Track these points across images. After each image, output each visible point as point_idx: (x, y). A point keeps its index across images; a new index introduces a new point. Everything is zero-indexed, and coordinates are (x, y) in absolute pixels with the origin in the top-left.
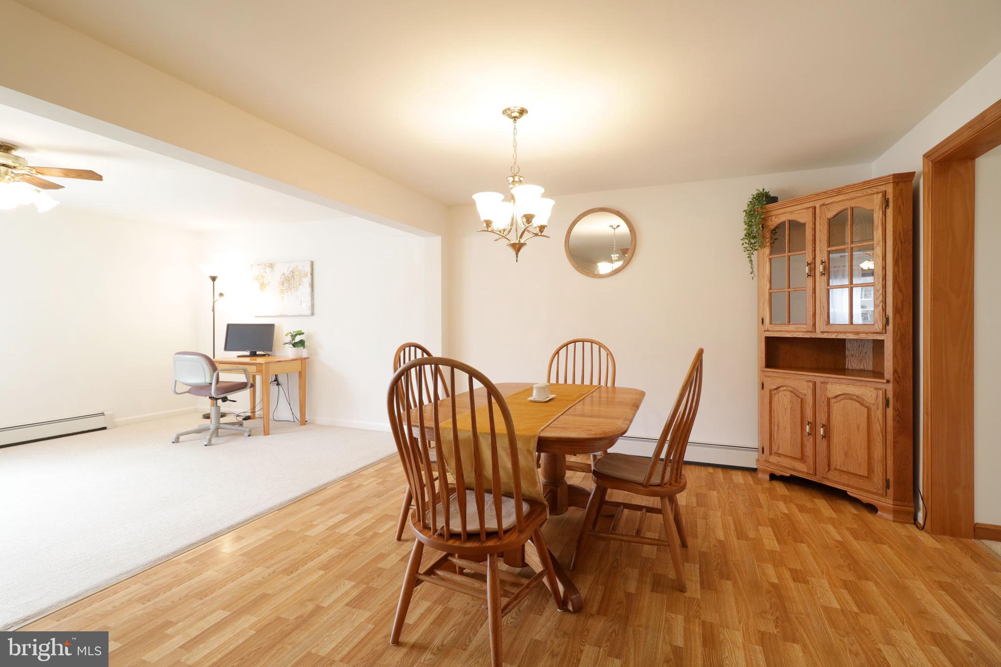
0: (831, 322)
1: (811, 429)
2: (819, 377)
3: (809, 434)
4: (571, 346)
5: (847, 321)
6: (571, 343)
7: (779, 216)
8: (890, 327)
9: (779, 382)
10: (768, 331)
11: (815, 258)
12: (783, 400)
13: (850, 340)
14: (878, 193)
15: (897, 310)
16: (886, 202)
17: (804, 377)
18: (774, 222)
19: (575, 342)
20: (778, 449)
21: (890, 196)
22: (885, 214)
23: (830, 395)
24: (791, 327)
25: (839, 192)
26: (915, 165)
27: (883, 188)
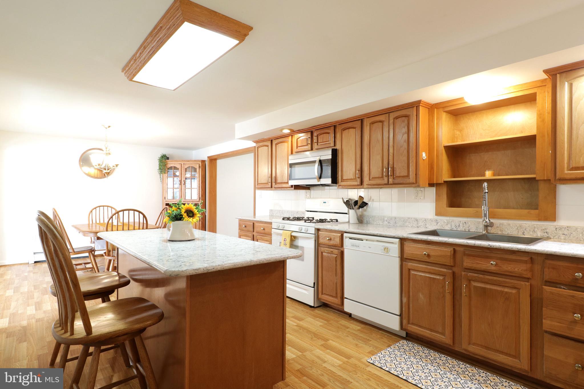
0: (186, 199)
5: (190, 199)
6: (98, 207)
7: (170, 164)
10: (166, 201)
11: (181, 179)
14: (198, 164)
15: (202, 196)
16: (200, 167)
18: (169, 166)
19: (99, 207)
21: (200, 165)
22: (199, 170)
24: (174, 200)
25: (188, 161)
26: (206, 159)
27: (199, 163)
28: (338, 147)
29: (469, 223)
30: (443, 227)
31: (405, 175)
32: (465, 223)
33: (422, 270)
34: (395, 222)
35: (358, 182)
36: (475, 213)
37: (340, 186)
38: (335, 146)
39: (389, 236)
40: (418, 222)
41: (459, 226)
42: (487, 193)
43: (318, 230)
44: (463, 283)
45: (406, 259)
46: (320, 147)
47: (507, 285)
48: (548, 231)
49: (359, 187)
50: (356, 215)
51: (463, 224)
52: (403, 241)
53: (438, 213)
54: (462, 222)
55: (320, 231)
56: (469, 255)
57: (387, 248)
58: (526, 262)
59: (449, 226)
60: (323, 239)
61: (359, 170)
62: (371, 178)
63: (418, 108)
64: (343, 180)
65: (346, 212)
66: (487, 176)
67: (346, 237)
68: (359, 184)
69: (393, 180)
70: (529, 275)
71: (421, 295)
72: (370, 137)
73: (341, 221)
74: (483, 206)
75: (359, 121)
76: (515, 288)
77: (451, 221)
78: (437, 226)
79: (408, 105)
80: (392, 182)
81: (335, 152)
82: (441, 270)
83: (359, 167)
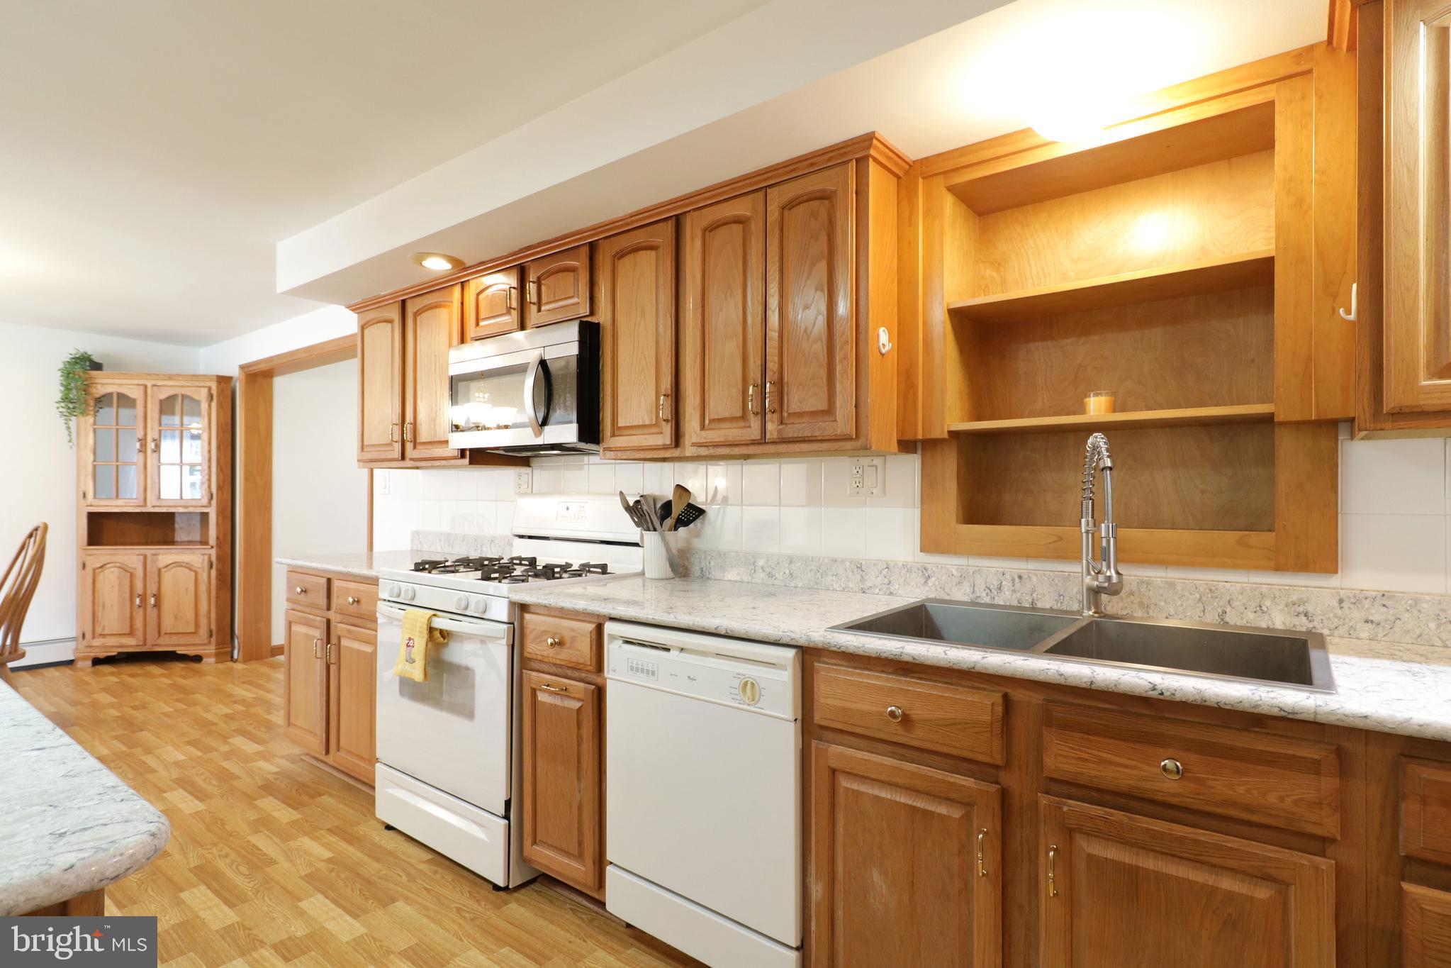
0: (162, 497)
1: (141, 601)
2: (149, 550)
3: (139, 606)
5: (178, 497)
7: (105, 384)
8: (214, 502)
9: (105, 559)
10: (91, 506)
11: (145, 435)
12: (110, 576)
13: (178, 513)
14: (204, 387)
15: (219, 488)
16: (211, 397)
17: (133, 551)
18: (100, 390)
20: (103, 629)
21: (214, 392)
22: (210, 406)
23: (161, 565)
24: (120, 502)
25: (170, 377)
26: (232, 370)
27: (208, 384)
28: (602, 317)
29: (1034, 578)
30: (947, 590)
31: (820, 408)
32: (1020, 577)
33: (882, 777)
34: (791, 574)
35: (666, 437)
36: (1055, 542)
37: (609, 449)
38: (592, 313)
39: (760, 639)
40: (864, 574)
41: (1000, 588)
42: (1111, 469)
43: (524, 608)
44: (1042, 840)
45: (822, 727)
46: (546, 320)
47: (1232, 864)
48: (1310, 608)
49: (667, 454)
50: (663, 550)
51: (1013, 581)
52: (809, 656)
53: (930, 544)
54: (1008, 577)
55: (529, 612)
56: (1066, 726)
57: (753, 684)
58: (1314, 768)
59: (966, 587)
60: (538, 640)
61: (669, 392)
62: (707, 422)
63: (862, 162)
64: (616, 431)
65: (636, 539)
66: (1092, 414)
67: (613, 637)
68: (668, 442)
69: (781, 427)
70: (1329, 825)
71: (877, 877)
72: (704, 276)
73: (618, 572)
74: (1083, 520)
75: (670, 222)
76: (1267, 878)
77: (971, 571)
78: (927, 588)
79: (831, 154)
80: (775, 436)
81: (590, 336)
82: (952, 780)
83: (667, 383)
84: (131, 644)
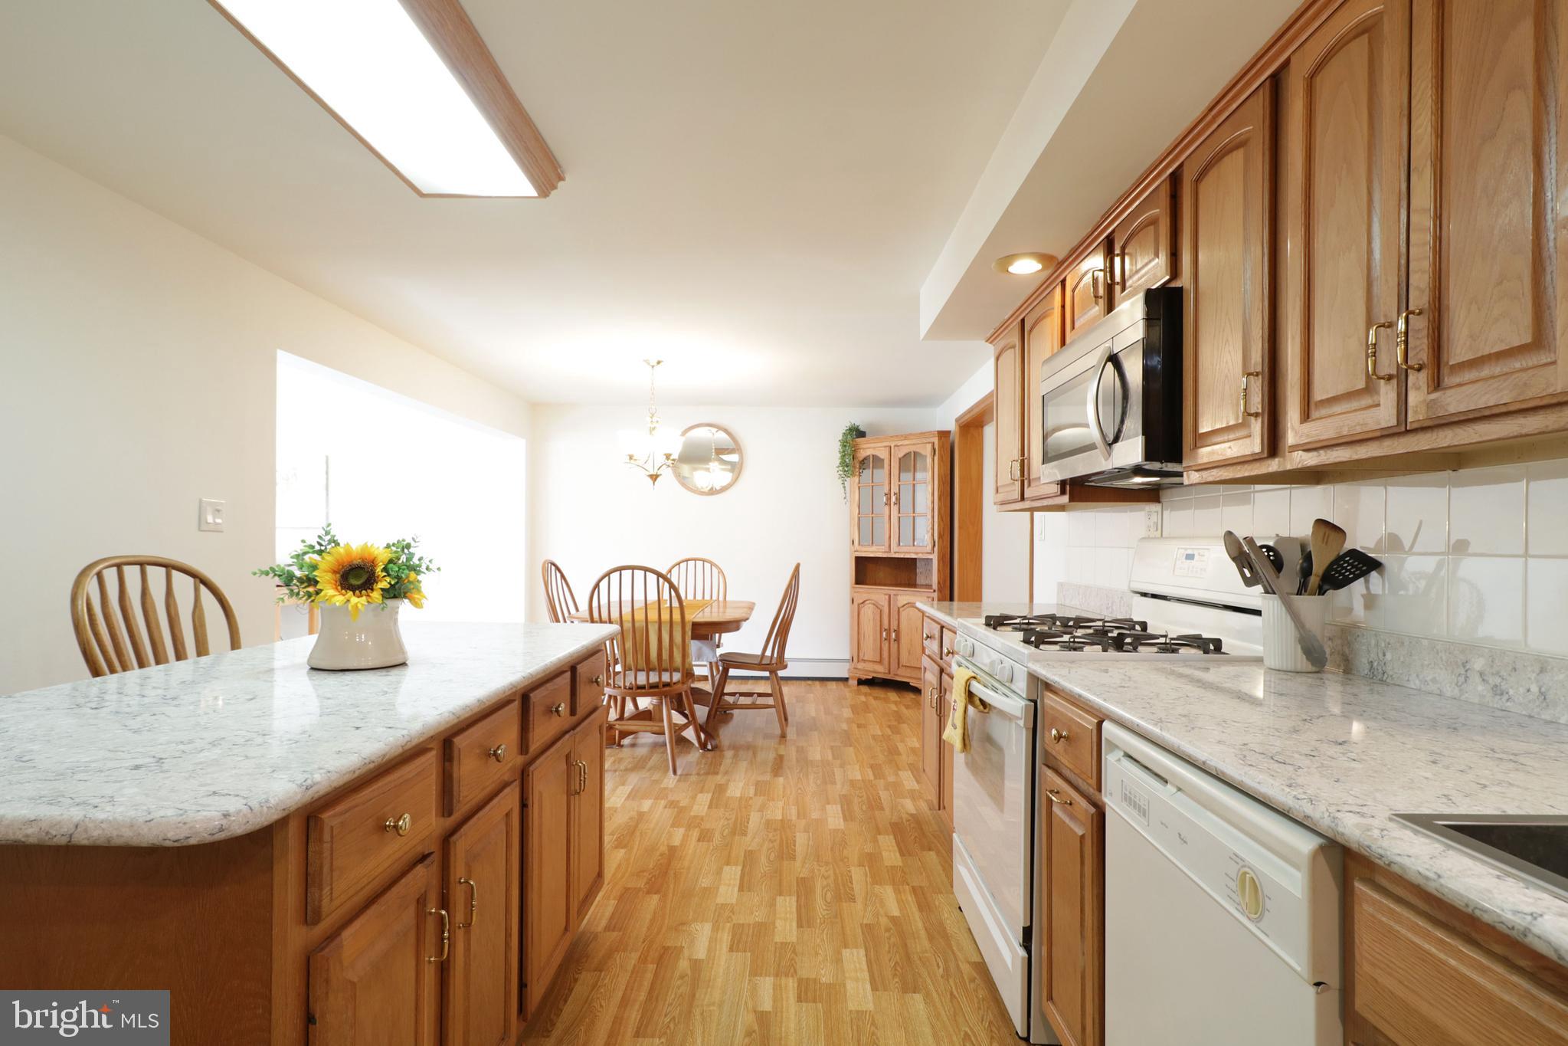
0: (901, 544)
1: (887, 635)
2: (892, 590)
3: (885, 639)
4: (683, 565)
5: (911, 544)
6: (683, 561)
7: (867, 448)
8: (936, 549)
9: (865, 596)
10: (857, 551)
11: (890, 490)
12: (868, 611)
13: (920, 559)
14: (929, 443)
15: (940, 536)
16: (934, 451)
17: (882, 591)
18: (862, 454)
19: (687, 560)
20: (864, 656)
21: (936, 447)
22: (933, 460)
23: (900, 605)
24: (874, 548)
25: (906, 437)
26: (951, 426)
27: (932, 440)
28: (1184, 276)
31: (1518, 340)
35: (1257, 442)
37: (1194, 469)
38: (1174, 276)
43: (1045, 685)
52: (1352, 868)
57: (1254, 882)
61: (1263, 368)
62: (1312, 407)
68: (1257, 449)
69: (1434, 396)
75: (1266, 91)
80: (1421, 411)
83: (1257, 353)
84: (880, 671)
